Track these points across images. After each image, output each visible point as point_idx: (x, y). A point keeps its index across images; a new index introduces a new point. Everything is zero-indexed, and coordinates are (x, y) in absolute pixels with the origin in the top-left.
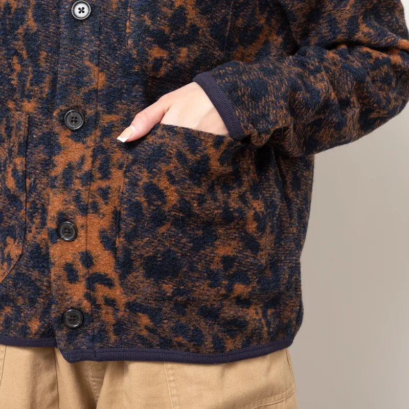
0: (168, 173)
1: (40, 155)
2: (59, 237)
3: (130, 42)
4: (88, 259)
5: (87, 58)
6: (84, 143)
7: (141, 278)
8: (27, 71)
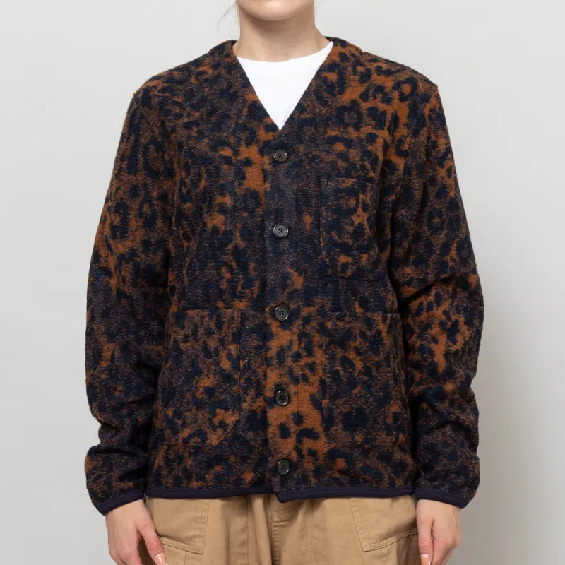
0: (356, 348)
1: (253, 342)
2: (276, 402)
3: (324, 253)
4: (298, 418)
5: (289, 266)
6: (290, 330)
7: (340, 431)
8: (238, 278)
